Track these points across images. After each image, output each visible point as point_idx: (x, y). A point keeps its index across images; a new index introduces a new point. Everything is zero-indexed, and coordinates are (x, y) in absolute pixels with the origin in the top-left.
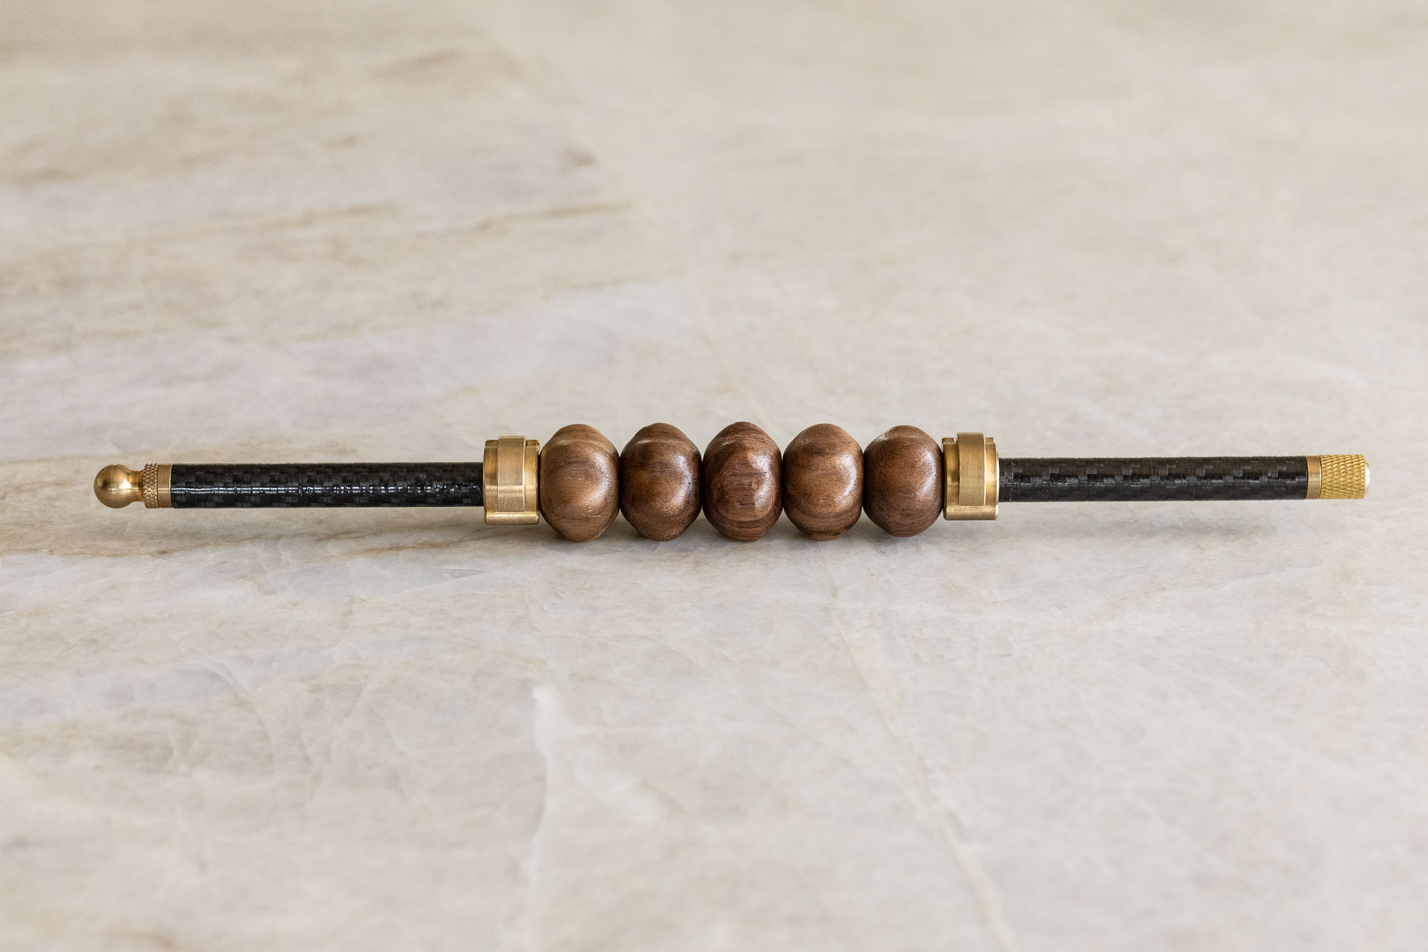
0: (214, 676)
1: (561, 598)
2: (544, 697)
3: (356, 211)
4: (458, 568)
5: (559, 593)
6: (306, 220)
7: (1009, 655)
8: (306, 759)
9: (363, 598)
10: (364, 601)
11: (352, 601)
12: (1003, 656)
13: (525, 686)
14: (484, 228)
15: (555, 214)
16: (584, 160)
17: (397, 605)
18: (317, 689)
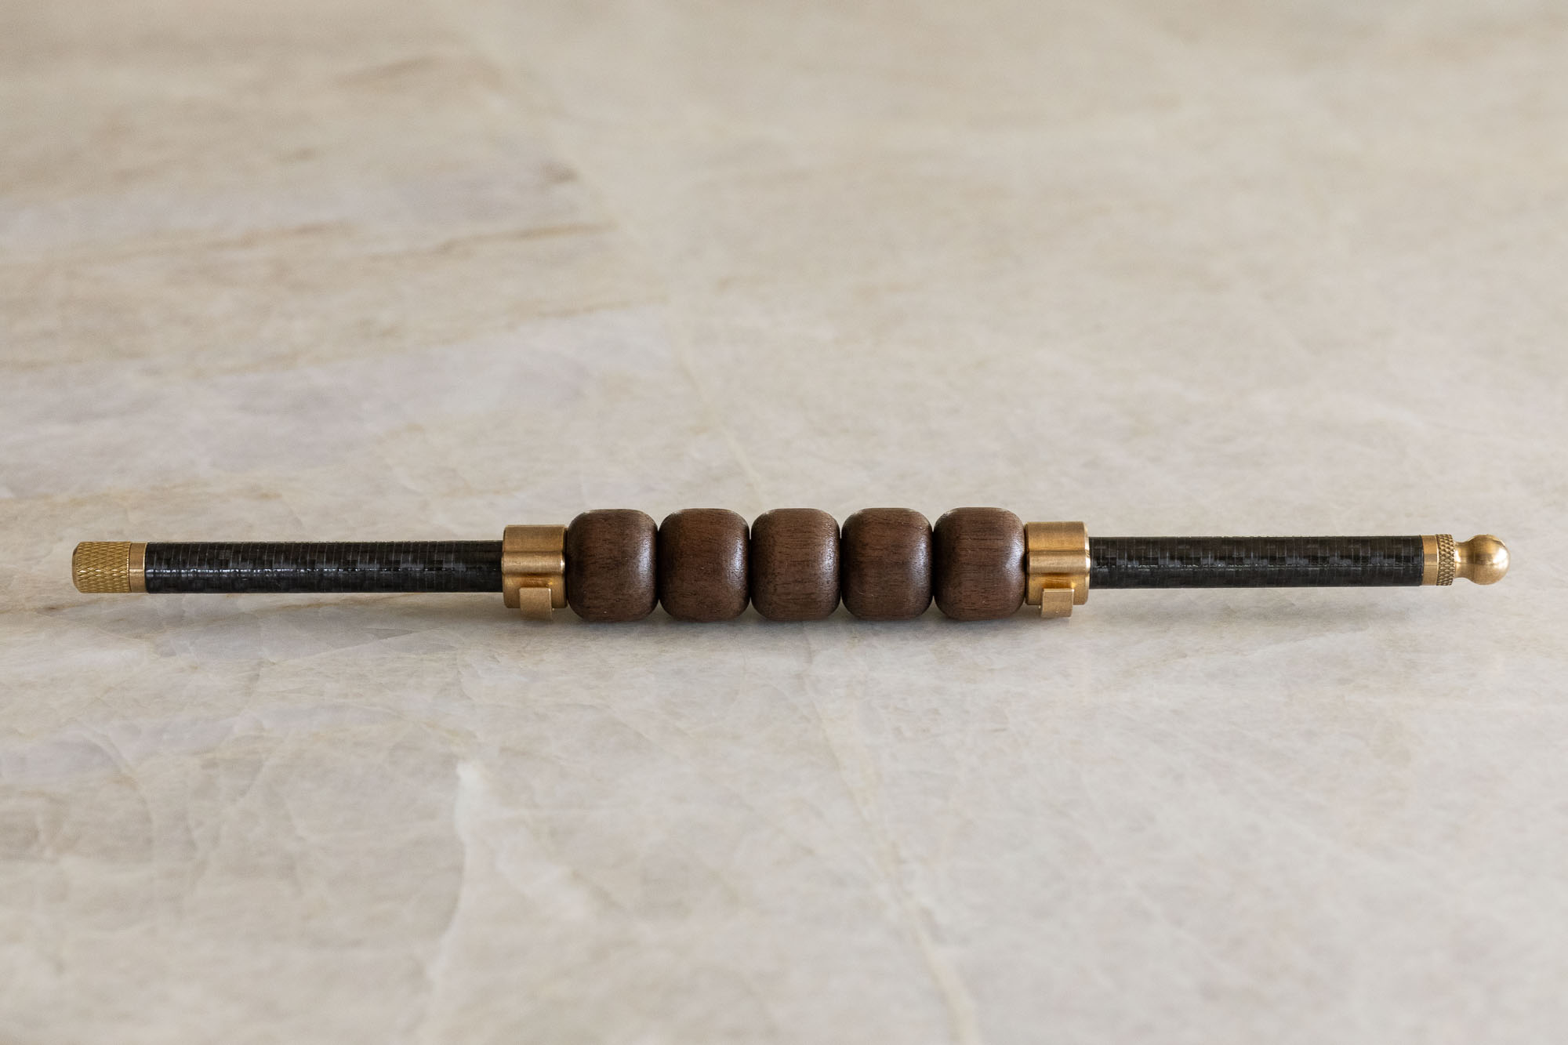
0: (94, 749)
1: (498, 662)
2: (469, 775)
3: (305, 230)
4: (384, 627)
5: (497, 656)
6: (248, 241)
7: (1004, 730)
8: (191, 844)
9: (272, 661)
10: (274, 664)
11: (260, 665)
12: (996, 730)
13: (449, 762)
14: (446, 249)
15: (527, 234)
16: (565, 176)
17: (312, 669)
18: (212, 764)
